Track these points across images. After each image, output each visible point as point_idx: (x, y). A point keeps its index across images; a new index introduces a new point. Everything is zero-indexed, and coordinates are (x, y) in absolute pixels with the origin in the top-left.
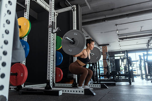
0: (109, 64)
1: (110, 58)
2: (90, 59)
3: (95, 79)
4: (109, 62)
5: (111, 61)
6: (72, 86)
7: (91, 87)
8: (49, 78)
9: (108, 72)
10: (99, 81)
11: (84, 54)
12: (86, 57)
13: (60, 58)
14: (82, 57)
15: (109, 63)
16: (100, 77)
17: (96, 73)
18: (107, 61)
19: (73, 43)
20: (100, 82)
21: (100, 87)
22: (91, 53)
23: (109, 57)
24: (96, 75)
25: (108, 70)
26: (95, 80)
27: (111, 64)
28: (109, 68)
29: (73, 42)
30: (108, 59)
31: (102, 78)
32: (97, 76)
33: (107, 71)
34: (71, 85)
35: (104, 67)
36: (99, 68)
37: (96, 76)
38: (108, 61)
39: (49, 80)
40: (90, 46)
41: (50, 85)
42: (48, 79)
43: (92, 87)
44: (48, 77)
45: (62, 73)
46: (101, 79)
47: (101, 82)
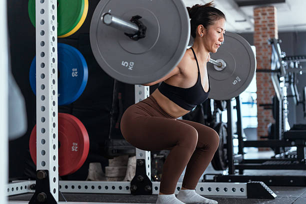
0: (282, 89)
1: (289, 64)
2: (206, 90)
3: (223, 157)
4: (280, 82)
5: (290, 77)
6: (129, 192)
7: (208, 193)
8: (44, 164)
9: (275, 128)
10: (237, 167)
11: (181, 73)
12: (192, 83)
13: (74, 74)
14: (176, 83)
15: (282, 85)
16: (241, 152)
17: (225, 134)
18: (274, 78)
19: (139, 35)
20: (241, 172)
21: (244, 194)
22: (212, 61)
23: (284, 59)
24: (225, 142)
25: (276, 116)
26: (222, 163)
27: (289, 90)
28: (283, 109)
29: (138, 33)
30: (278, 71)
31: (251, 153)
32: (229, 146)
33: (272, 121)
34: (127, 188)
35: (260, 105)
36: (238, 107)
37: (225, 146)
38: (279, 78)
39: (47, 172)
40: (208, 35)
41: (52, 191)
42: (39, 167)
43: (214, 192)
44: (39, 159)
45: (86, 138)
46: (246, 157)
47: (247, 172)
